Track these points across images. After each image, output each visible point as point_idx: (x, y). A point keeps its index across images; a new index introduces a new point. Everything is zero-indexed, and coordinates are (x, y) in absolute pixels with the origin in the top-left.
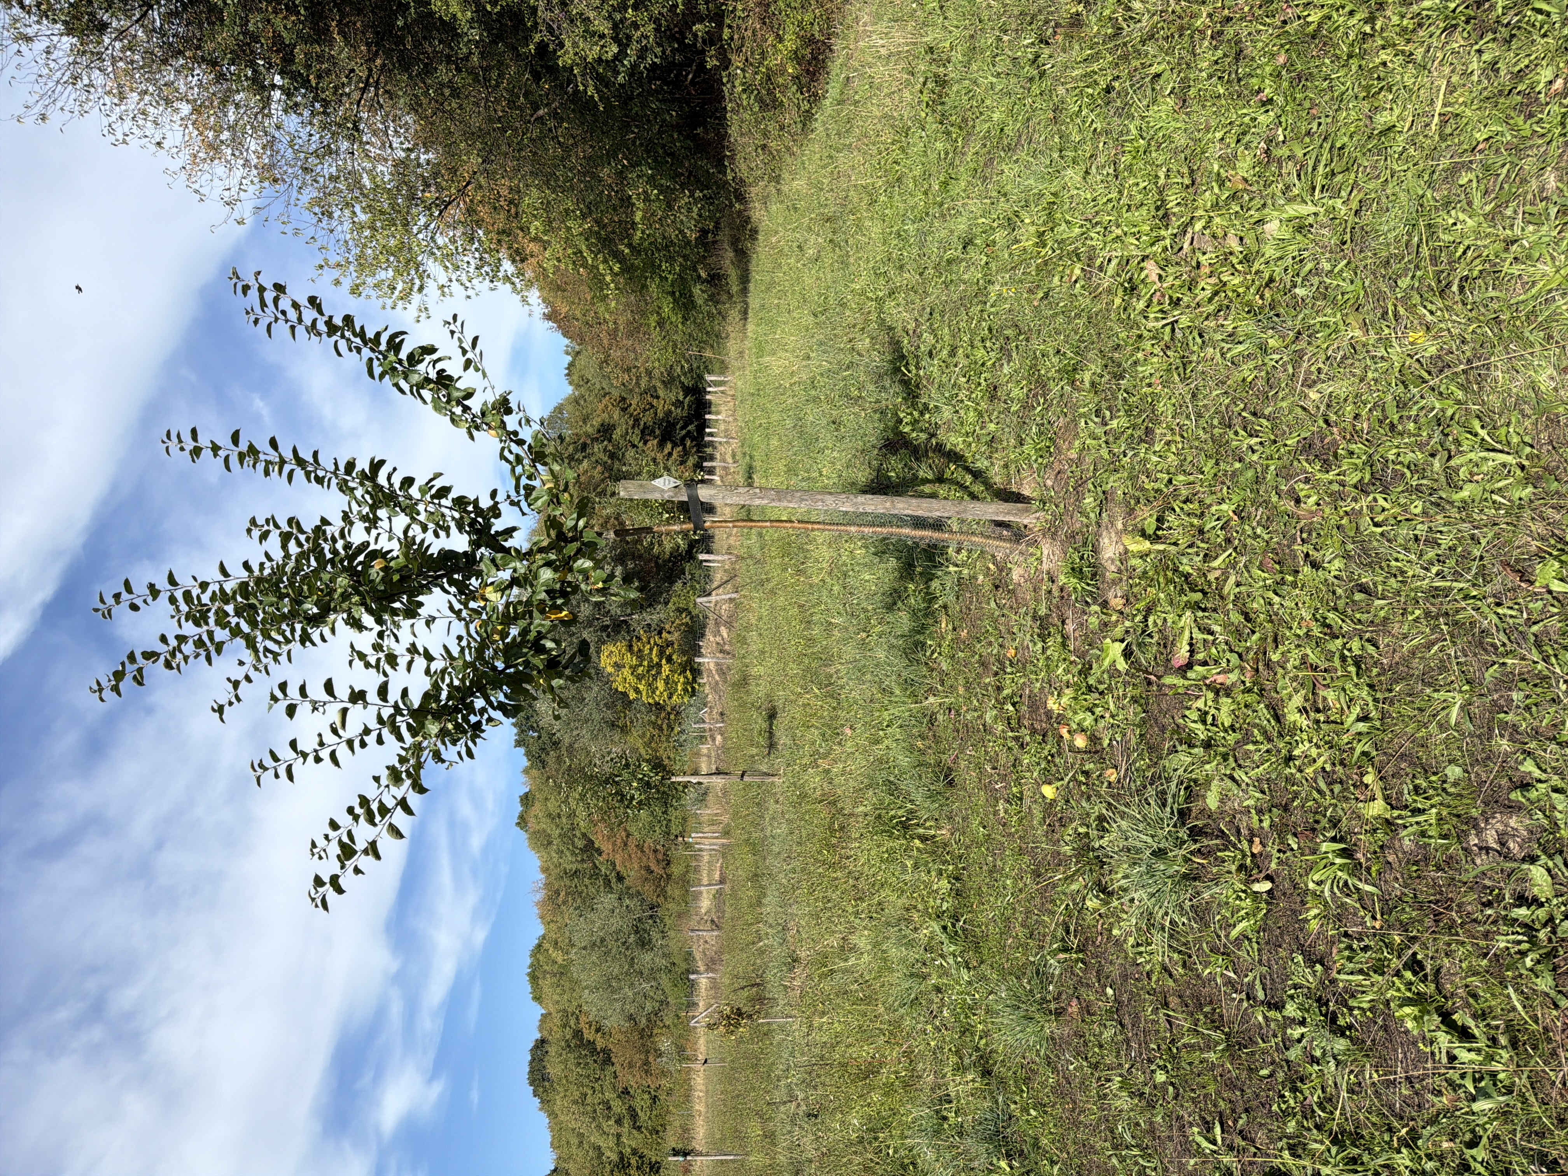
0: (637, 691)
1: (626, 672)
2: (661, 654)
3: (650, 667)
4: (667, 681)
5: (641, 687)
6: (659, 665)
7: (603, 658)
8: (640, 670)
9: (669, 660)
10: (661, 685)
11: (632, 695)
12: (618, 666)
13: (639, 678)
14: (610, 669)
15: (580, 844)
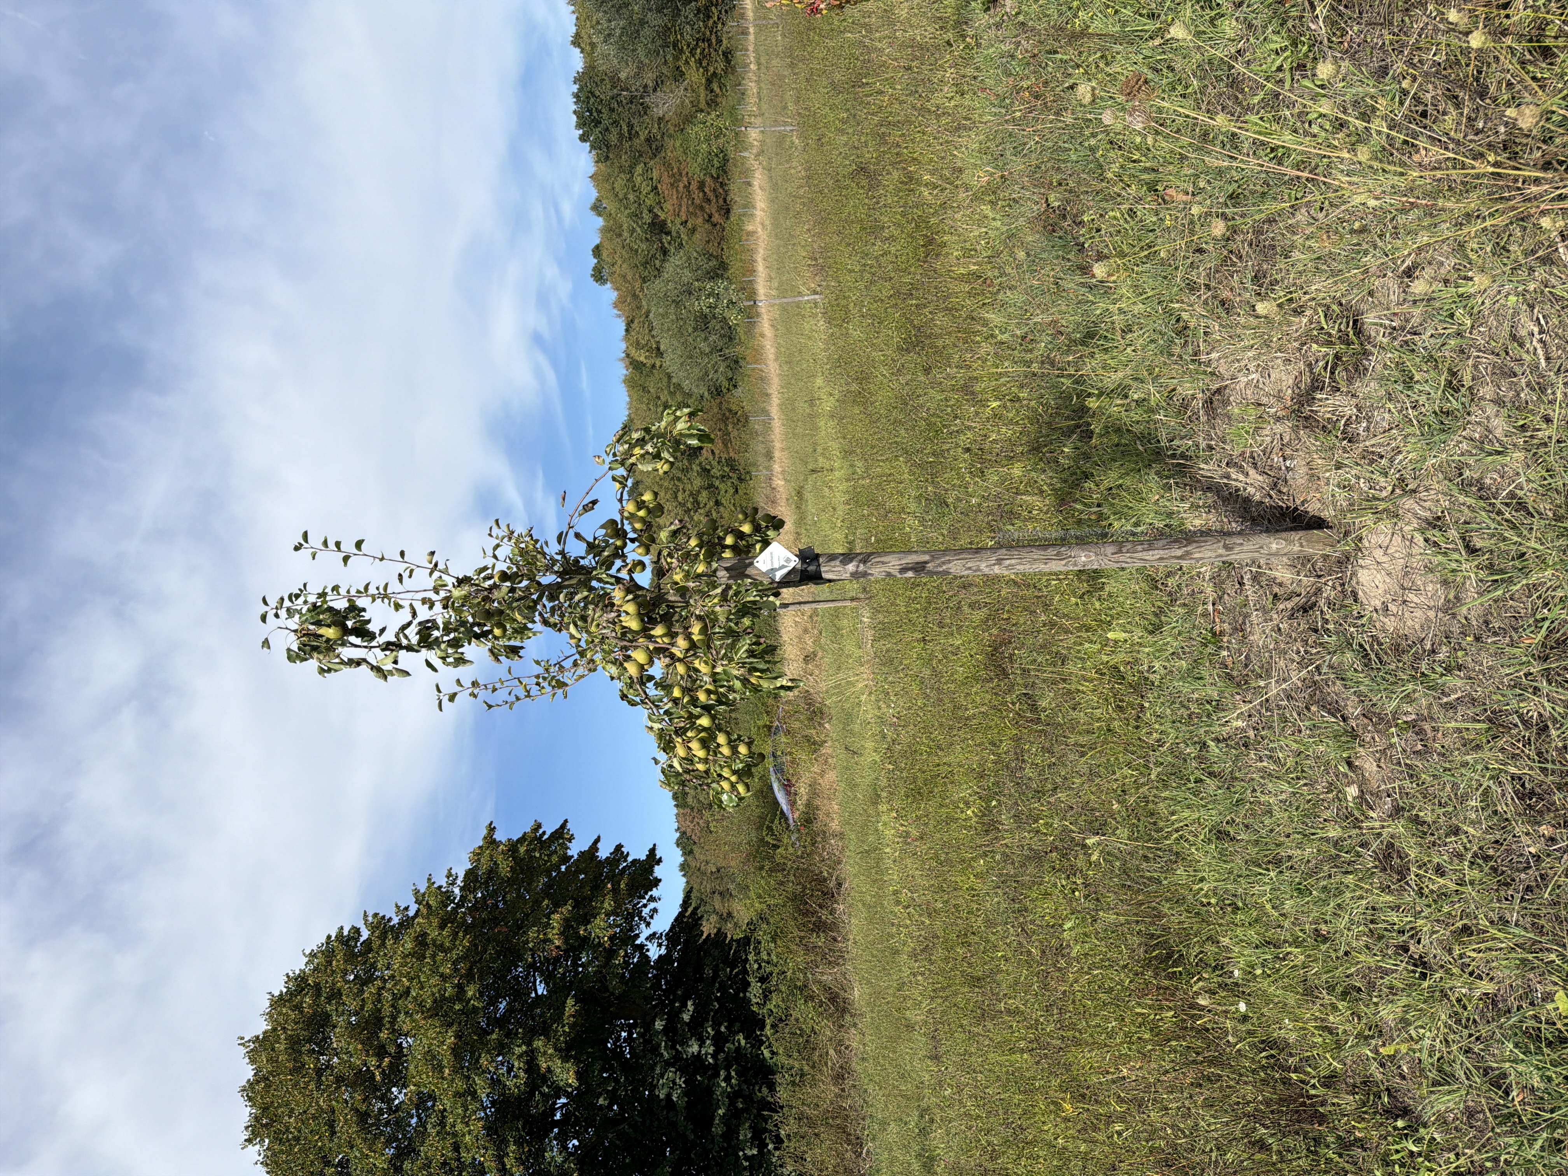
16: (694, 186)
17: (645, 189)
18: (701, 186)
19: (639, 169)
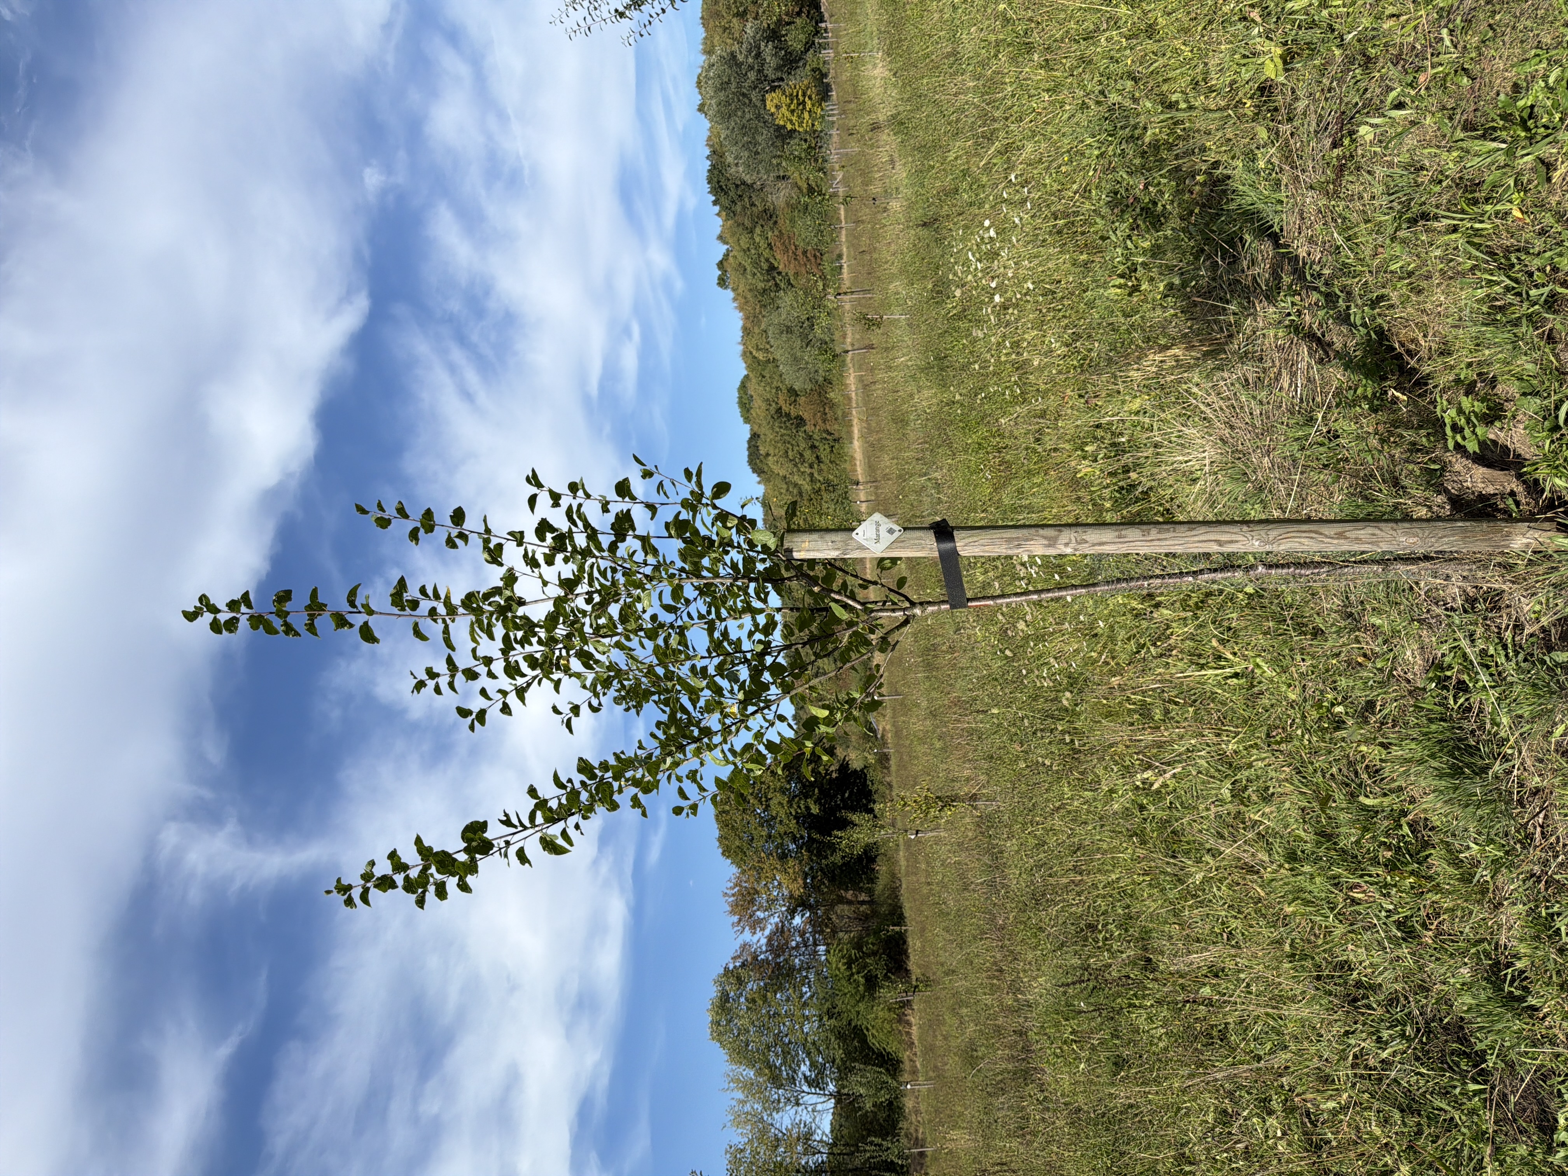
0: (791, 121)
1: (784, 110)
2: (804, 95)
3: (799, 104)
4: (810, 111)
5: (794, 119)
6: (804, 102)
7: (768, 103)
8: (792, 107)
9: (810, 98)
10: (806, 115)
11: (789, 127)
12: (778, 107)
13: (793, 112)
14: (773, 110)
15: (765, 266)
16: (799, 252)
17: (763, 244)
18: (805, 253)
19: (758, 230)
